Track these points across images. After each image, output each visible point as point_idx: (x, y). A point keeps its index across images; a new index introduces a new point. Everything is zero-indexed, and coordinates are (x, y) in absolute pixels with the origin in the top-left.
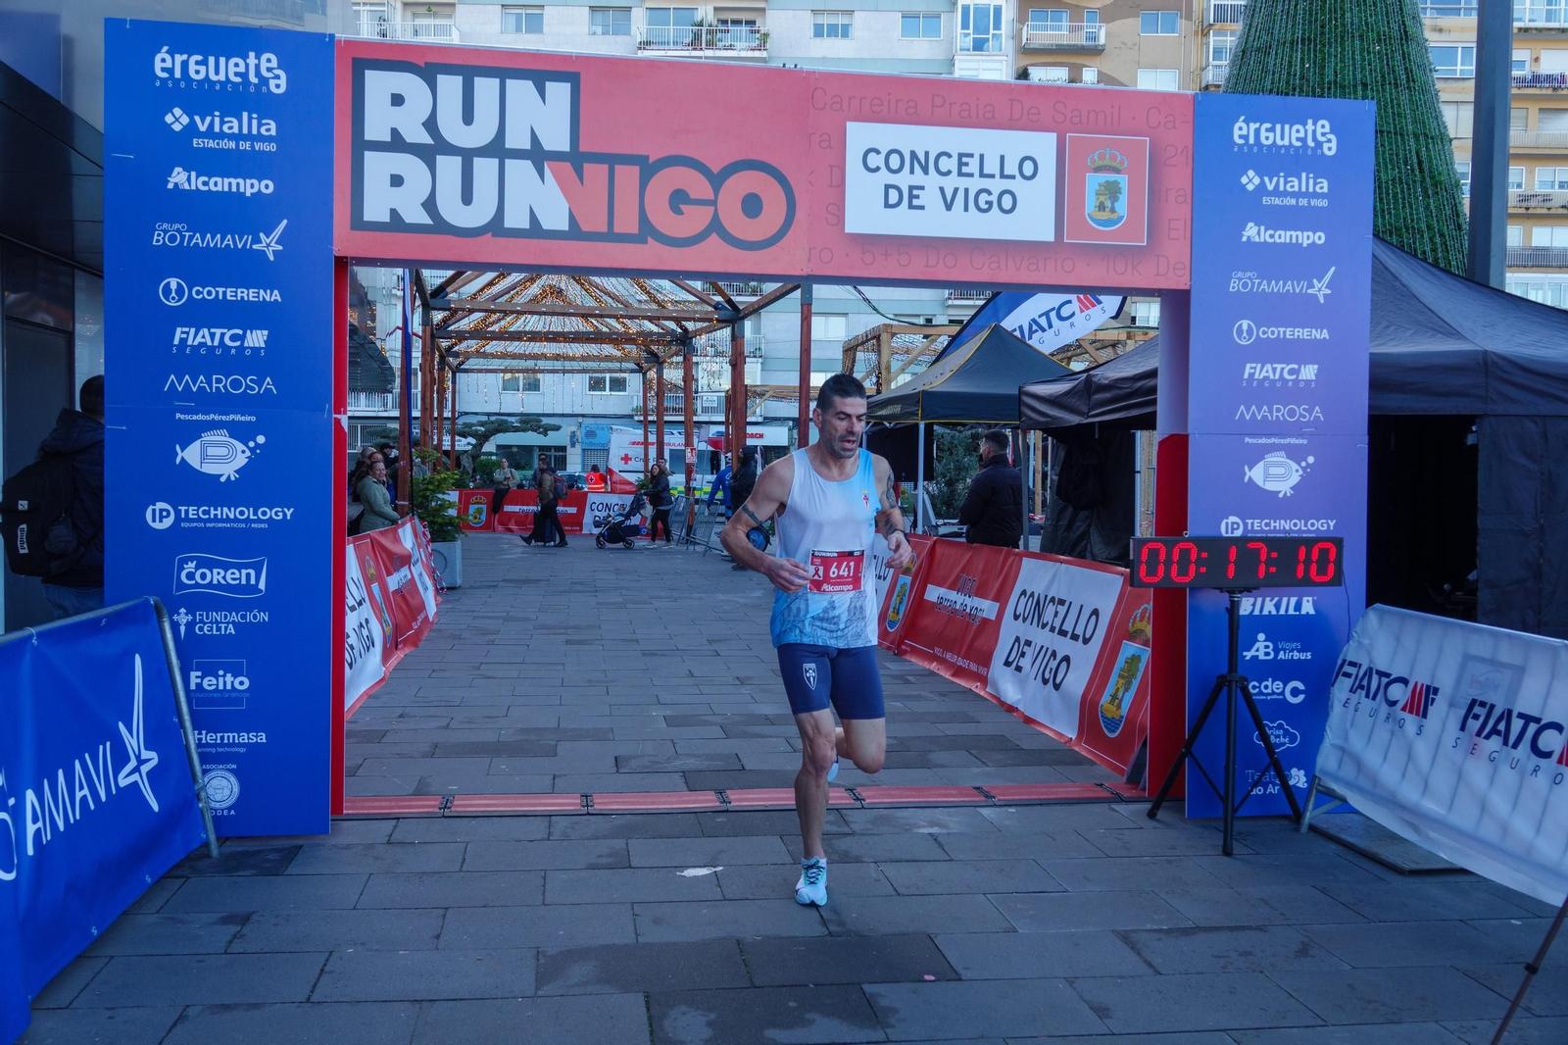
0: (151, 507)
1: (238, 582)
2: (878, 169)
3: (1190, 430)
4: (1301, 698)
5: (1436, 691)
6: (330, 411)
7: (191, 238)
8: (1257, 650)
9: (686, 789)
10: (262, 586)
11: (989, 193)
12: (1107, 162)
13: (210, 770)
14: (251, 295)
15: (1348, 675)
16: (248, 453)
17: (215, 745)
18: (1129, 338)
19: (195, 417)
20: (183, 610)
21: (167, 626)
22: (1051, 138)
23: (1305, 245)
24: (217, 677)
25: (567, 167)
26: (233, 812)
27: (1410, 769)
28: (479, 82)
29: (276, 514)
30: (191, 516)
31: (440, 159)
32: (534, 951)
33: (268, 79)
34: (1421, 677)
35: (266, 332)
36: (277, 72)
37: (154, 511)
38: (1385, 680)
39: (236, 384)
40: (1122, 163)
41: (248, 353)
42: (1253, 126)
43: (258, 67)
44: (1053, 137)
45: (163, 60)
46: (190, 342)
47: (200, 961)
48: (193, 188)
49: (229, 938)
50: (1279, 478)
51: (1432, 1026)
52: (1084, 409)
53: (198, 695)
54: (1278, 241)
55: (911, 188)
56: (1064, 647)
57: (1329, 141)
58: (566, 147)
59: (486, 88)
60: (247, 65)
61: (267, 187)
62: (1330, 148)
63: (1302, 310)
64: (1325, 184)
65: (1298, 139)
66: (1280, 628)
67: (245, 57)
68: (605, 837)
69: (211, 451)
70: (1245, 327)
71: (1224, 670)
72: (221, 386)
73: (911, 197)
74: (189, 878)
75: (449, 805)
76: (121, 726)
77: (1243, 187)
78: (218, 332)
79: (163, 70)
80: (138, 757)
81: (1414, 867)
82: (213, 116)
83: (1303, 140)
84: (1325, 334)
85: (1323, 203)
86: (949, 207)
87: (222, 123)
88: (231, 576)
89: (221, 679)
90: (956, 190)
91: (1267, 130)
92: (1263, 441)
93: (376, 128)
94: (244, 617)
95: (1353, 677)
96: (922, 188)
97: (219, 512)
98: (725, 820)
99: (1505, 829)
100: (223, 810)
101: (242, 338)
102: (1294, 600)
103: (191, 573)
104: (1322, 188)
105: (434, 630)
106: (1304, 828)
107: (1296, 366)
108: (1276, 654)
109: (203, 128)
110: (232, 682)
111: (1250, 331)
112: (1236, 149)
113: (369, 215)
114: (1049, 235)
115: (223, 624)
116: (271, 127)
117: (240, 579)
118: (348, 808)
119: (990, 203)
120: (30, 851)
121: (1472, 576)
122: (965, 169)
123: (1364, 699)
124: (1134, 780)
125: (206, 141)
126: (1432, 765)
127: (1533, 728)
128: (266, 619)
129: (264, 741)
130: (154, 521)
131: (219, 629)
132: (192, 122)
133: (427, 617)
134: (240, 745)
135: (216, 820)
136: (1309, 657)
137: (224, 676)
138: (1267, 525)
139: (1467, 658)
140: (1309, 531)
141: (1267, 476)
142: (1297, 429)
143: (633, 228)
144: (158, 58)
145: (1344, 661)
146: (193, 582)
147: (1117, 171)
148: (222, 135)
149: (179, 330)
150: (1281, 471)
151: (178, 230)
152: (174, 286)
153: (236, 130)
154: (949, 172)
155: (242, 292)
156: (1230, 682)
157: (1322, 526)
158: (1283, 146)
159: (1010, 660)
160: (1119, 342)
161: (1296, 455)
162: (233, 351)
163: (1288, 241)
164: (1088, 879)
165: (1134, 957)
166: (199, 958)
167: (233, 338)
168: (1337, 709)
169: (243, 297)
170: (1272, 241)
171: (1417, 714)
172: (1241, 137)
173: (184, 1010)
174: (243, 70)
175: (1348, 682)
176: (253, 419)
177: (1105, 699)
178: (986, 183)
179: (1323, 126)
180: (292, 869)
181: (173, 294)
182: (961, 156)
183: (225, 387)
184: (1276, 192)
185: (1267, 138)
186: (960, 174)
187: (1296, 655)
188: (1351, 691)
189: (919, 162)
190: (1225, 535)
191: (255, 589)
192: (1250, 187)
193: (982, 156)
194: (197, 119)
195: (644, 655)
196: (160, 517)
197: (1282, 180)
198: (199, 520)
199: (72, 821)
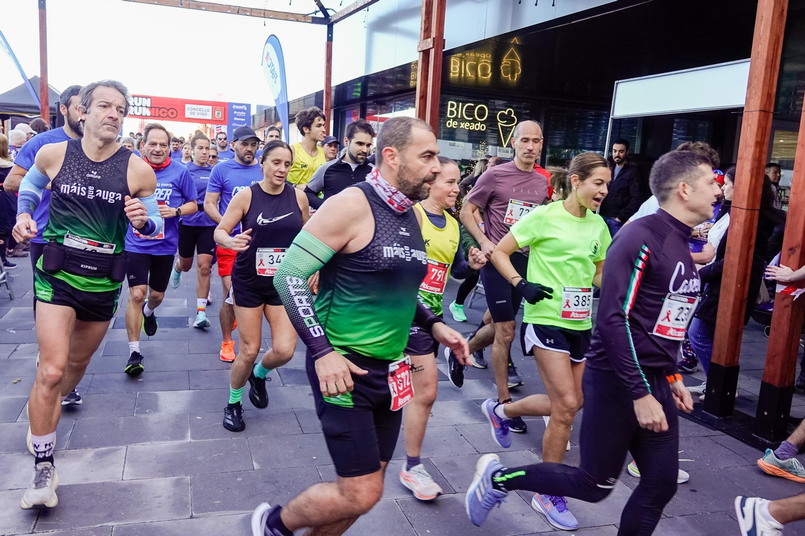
114: (211, 118)
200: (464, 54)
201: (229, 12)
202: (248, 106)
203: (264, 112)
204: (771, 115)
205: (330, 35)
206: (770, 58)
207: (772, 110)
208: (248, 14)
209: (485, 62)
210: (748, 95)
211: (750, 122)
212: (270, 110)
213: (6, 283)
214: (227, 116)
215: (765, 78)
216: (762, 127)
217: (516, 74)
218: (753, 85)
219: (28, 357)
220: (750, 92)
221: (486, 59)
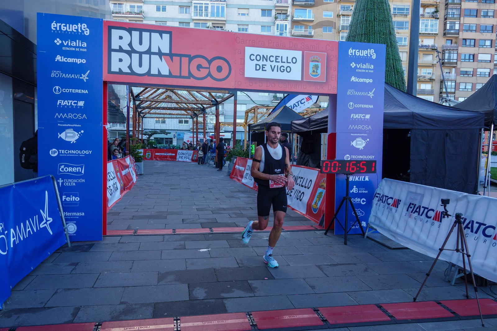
0: (51, 150)
1: (76, 171)
2: (254, 60)
3: (337, 132)
4: (365, 203)
5: (400, 201)
6: (102, 124)
7: (62, 75)
8: (354, 190)
9: (201, 227)
10: (83, 172)
11: (284, 67)
12: (315, 59)
13: (68, 223)
14: (79, 91)
15: (377, 197)
16: (79, 135)
17: (70, 216)
18: (319, 110)
19: (64, 125)
20: (60, 179)
21: (56, 183)
22: (300, 53)
23: (367, 83)
24: (70, 197)
25: (168, 57)
26: (75, 235)
27: (393, 221)
28: (144, 33)
29: (87, 152)
30: (62, 153)
31: (133, 54)
32: (158, 273)
33: (84, 31)
34: (396, 197)
35: (84, 102)
36: (87, 29)
37: (52, 151)
38: (387, 198)
39: (75, 116)
40: (319, 59)
41: (79, 107)
42: (354, 50)
43: (81, 27)
44: (301, 52)
45: (54, 25)
46: (62, 104)
47: (63, 276)
48: (63, 61)
49: (72, 269)
50: (360, 144)
51: (401, 290)
52: (308, 127)
53: (65, 202)
54: (360, 81)
55: (263, 65)
56: (303, 190)
57: (374, 55)
58: (168, 52)
59: (146, 35)
60: (78, 27)
61: (84, 61)
62: (374, 57)
63: (366, 100)
64: (373, 66)
65: (366, 54)
66: (360, 185)
67: (77, 25)
68: (179, 241)
69: (68, 135)
70: (351, 104)
71: (345, 195)
72: (71, 116)
73: (263, 67)
74: (62, 253)
75: (136, 232)
76: (41, 211)
77: (351, 67)
78: (70, 101)
79: (54, 28)
80: (46, 219)
81: (394, 247)
82: (68, 41)
83: (367, 54)
84: (372, 106)
85: (372, 71)
86: (273, 71)
87: (71, 43)
88: (74, 169)
89: (71, 198)
90: (275, 66)
91: (358, 52)
92: (356, 135)
93: (115, 46)
94: (78, 181)
95: (379, 197)
96: (266, 65)
97: (70, 152)
98: (212, 236)
99: (419, 237)
100: (72, 234)
101: (77, 103)
102: (363, 177)
103: (62, 168)
104: (372, 67)
105: (135, 186)
106: (365, 237)
107: (364, 115)
108: (359, 191)
109: (65, 44)
110: (75, 199)
111: (352, 105)
112: (349, 57)
113: (113, 70)
115: (72, 183)
116: (85, 45)
117: (77, 170)
118: (108, 233)
119: (284, 70)
120: (12, 246)
121: (409, 171)
122: (277, 60)
123: (381, 203)
124: (321, 225)
125: (66, 48)
126: (399, 220)
127: (426, 210)
128: (84, 181)
129: (84, 215)
130: (52, 154)
131: (71, 184)
132: (62, 43)
133: (133, 182)
134: (77, 216)
135: (70, 237)
136: (367, 192)
137: (72, 197)
138: (356, 157)
139: (409, 192)
140: (367, 159)
141: (357, 144)
142: (365, 132)
143: (187, 75)
144: (52, 24)
145: (376, 193)
146: (63, 171)
147: (318, 62)
148: (71, 46)
149: (59, 101)
150: (360, 143)
151: (58, 73)
152: (57, 88)
153: (75, 45)
154: (273, 61)
155: (77, 91)
156: (347, 199)
157: (371, 157)
158: (362, 56)
159: (288, 193)
160: (317, 111)
161: (364, 138)
162: (74, 107)
163: (363, 81)
164: (309, 251)
165: (321, 272)
166: (63, 275)
167: (74, 103)
168: (374, 206)
169: (77, 92)
170: (359, 81)
171: (395, 207)
172: (351, 53)
173: (57, 290)
174: (77, 28)
175: (377, 199)
176: (80, 126)
177: (313, 203)
178: (283, 64)
179: (372, 51)
180: (91, 250)
181: (57, 91)
182: (276, 57)
183: (72, 117)
184: (360, 68)
185: (358, 54)
186: (276, 62)
187: (364, 192)
188: (378, 201)
189: (265, 58)
190: (345, 159)
191: (81, 173)
192: (353, 67)
193: (282, 57)
194: (64, 42)
195: (192, 192)
196: (54, 153)
197: (361, 65)
198: (65, 154)
199: (25, 237)
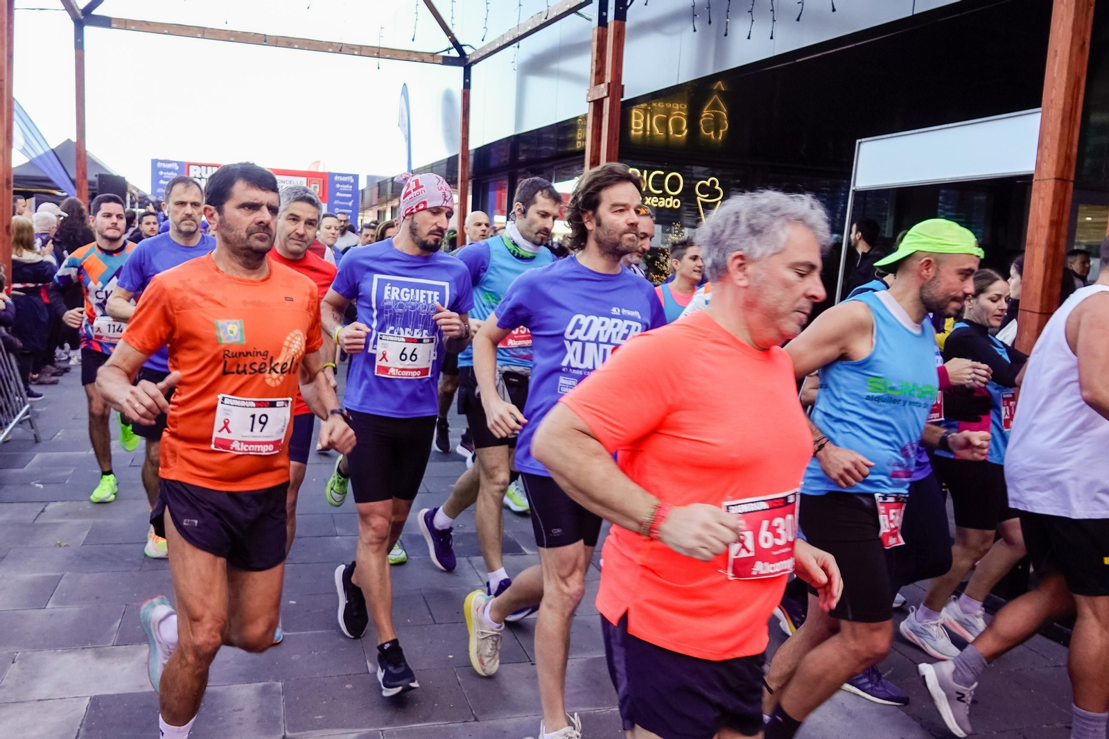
200: (650, 104)
201: (331, 50)
202: (356, 177)
203: (377, 185)
204: (1071, 185)
205: (467, 81)
206: (1068, 109)
207: (1072, 177)
208: (356, 53)
209: (679, 115)
210: (1039, 158)
211: (1042, 195)
212: (385, 182)
213: (29, 420)
214: (327, 190)
215: (1061, 135)
216: (1059, 202)
217: (721, 131)
218: (1045, 144)
219: (60, 521)
220: (1042, 153)
221: (679, 111)
